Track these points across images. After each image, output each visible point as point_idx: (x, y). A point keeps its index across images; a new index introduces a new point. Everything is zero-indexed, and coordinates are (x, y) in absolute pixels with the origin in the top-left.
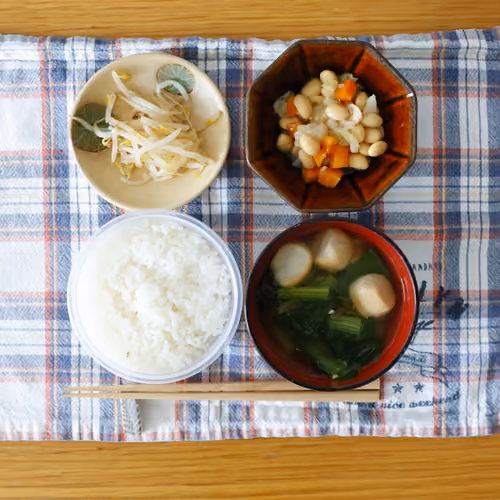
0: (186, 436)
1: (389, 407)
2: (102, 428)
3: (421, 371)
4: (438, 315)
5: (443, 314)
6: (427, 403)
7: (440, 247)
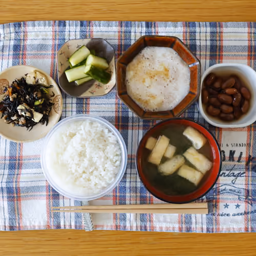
0: (118, 227)
1: (222, 215)
2: (76, 222)
3: (239, 198)
4: (247, 169)
5: (250, 169)
6: (241, 214)
7: (251, 135)
